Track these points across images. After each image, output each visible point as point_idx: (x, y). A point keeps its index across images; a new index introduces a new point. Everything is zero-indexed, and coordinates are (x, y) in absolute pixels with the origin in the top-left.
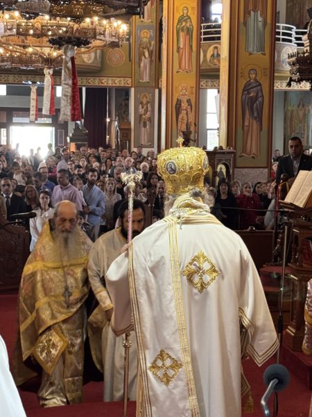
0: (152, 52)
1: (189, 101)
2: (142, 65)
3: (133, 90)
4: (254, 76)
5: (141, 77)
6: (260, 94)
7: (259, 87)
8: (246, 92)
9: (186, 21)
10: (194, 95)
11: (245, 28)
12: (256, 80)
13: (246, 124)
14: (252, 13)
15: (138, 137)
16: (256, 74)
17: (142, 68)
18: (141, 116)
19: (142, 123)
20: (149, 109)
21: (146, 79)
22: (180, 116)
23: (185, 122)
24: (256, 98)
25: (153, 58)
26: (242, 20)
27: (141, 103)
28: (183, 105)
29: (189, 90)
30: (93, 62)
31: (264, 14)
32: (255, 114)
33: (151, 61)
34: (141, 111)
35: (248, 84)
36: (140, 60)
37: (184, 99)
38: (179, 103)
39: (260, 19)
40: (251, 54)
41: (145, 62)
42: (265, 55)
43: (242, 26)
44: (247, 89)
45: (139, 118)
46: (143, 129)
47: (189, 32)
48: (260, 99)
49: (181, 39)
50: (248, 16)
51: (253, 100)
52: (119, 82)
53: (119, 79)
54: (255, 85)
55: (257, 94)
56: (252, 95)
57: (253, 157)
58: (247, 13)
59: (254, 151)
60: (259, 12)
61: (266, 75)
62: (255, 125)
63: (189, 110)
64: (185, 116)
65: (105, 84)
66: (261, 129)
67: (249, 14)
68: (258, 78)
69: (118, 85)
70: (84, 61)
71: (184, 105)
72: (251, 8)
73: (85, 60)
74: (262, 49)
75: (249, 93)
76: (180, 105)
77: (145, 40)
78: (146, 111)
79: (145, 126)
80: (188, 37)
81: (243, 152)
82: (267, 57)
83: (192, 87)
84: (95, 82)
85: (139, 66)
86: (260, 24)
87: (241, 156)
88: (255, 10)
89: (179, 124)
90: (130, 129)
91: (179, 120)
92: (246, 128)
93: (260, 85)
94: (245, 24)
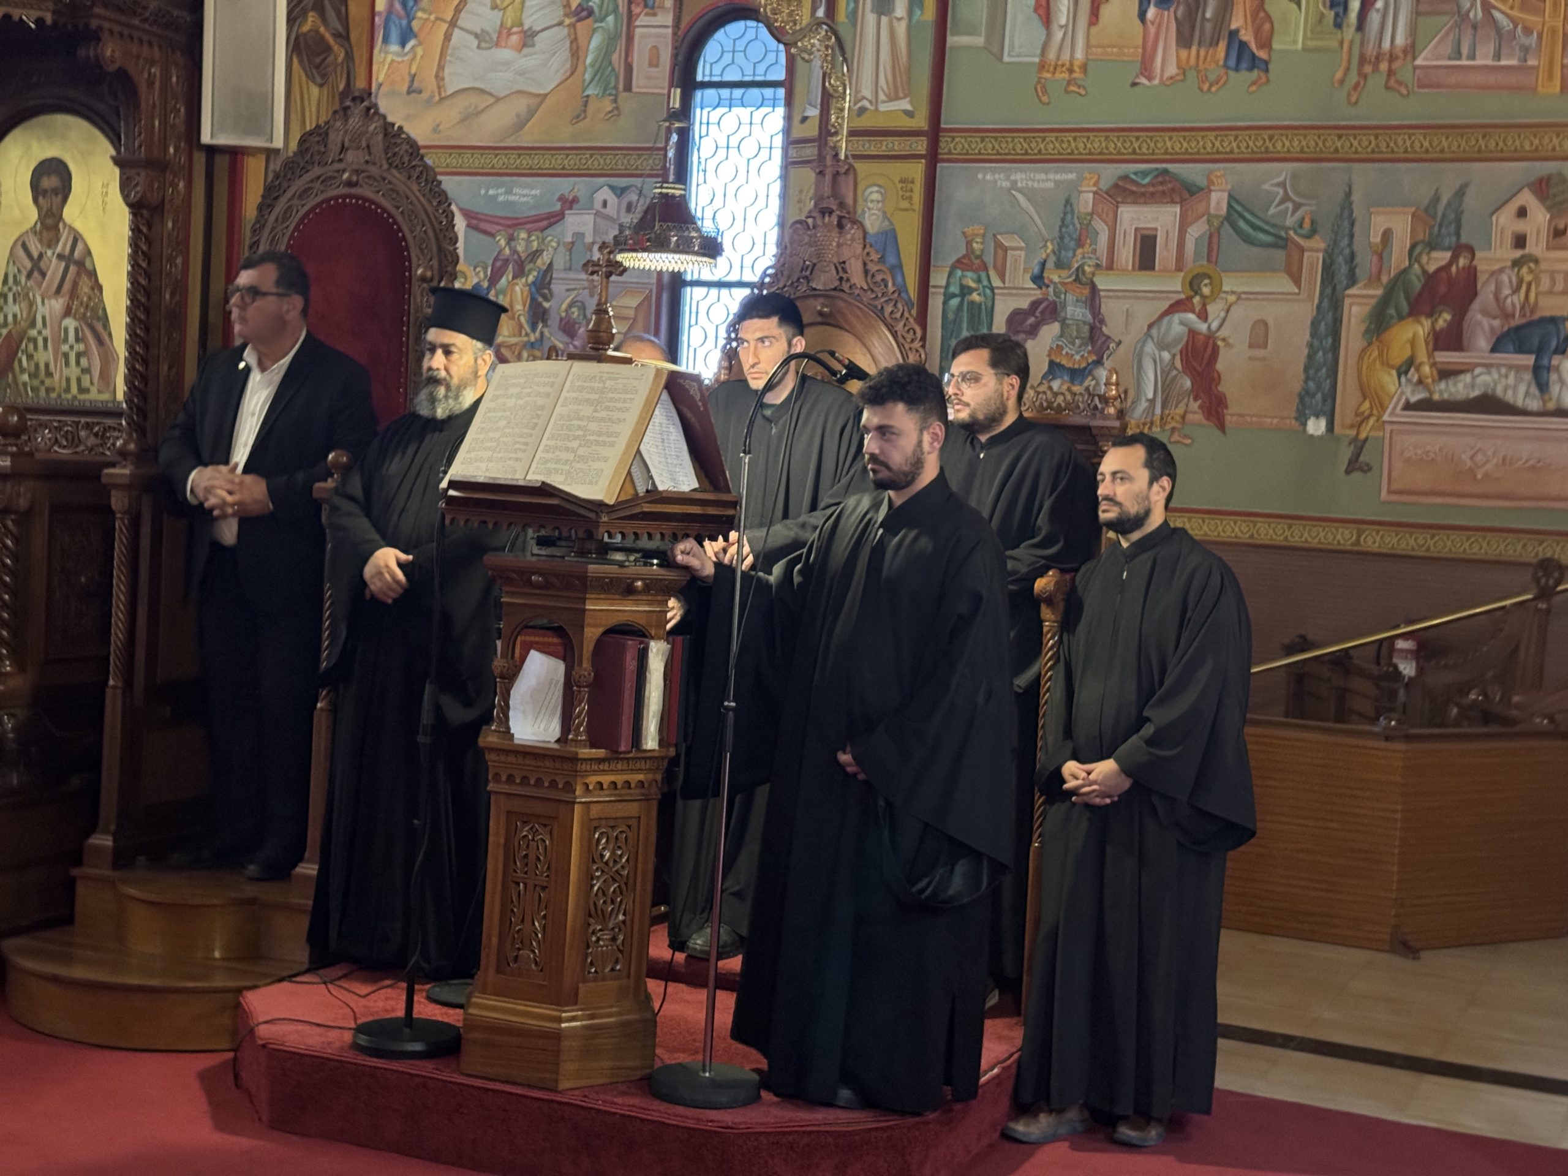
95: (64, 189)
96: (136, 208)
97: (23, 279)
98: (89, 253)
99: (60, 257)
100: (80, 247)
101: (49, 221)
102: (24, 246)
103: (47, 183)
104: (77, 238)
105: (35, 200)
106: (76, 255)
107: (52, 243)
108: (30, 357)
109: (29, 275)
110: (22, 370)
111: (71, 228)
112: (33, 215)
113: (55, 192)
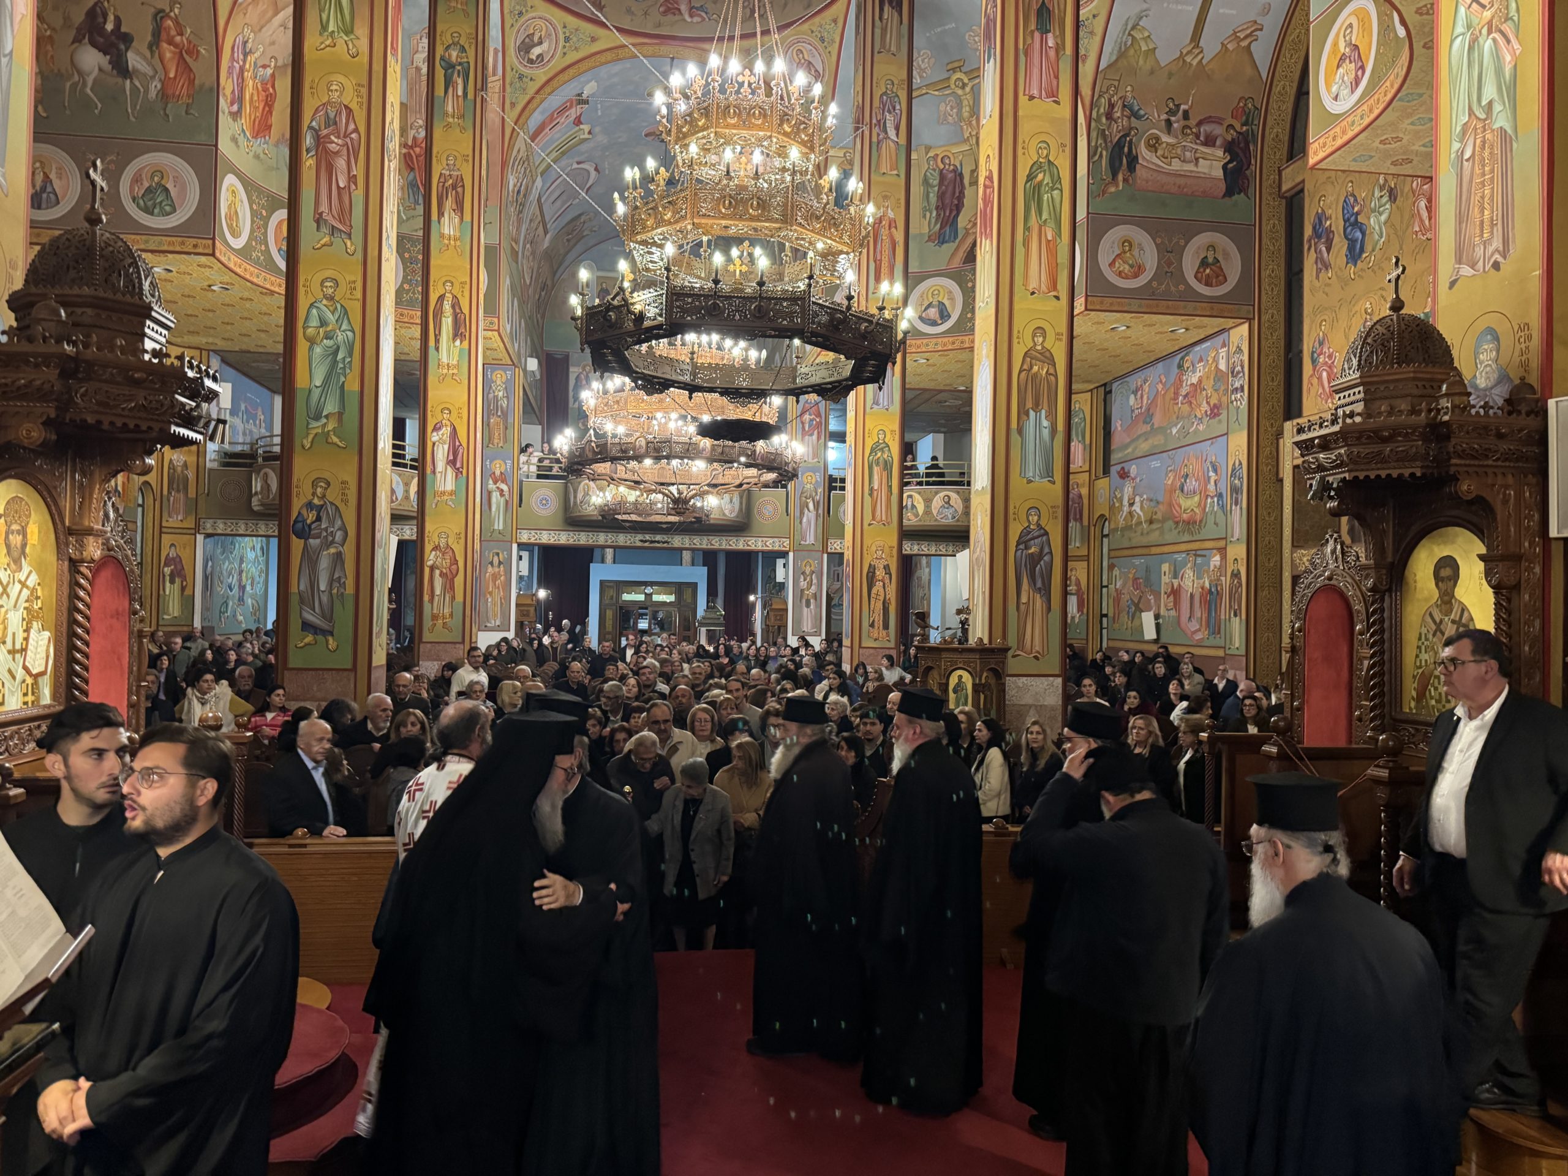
0: (818, 502)
1: (887, 568)
2: (805, 520)
3: (791, 554)
4: (1036, 518)
5: (803, 538)
6: (1046, 550)
7: (1044, 538)
8: (1022, 547)
9: (882, 450)
10: (895, 559)
11: (1019, 439)
12: (1038, 525)
13: (1024, 599)
14: (1032, 413)
15: (797, 622)
16: (1039, 517)
17: (804, 524)
18: (802, 591)
19: (804, 601)
20: (815, 581)
21: (810, 539)
22: (874, 591)
23: (882, 598)
24: (1040, 555)
25: (821, 511)
26: (1014, 425)
27: (803, 573)
28: (878, 573)
29: (887, 550)
30: (737, 516)
31: (1052, 416)
32: (1039, 584)
33: (817, 516)
34: (803, 584)
35: (1026, 532)
36: (802, 513)
37: (880, 565)
38: (872, 570)
39: (1045, 423)
40: (1029, 482)
41: (810, 515)
42: (1054, 483)
43: (1015, 437)
44: (1024, 541)
45: (800, 594)
46: (805, 609)
47: (887, 466)
48: (1046, 558)
49: (876, 477)
50: (1025, 418)
51: (1035, 560)
52: (771, 544)
53: (771, 541)
54: (1036, 534)
55: (1042, 549)
56: (1032, 550)
57: (1036, 658)
58: (1023, 413)
59: (1037, 647)
60: (1043, 412)
61: (1056, 518)
62: (1039, 602)
63: (887, 581)
64: (882, 590)
65: (753, 547)
66: (1049, 609)
67: (1027, 414)
68: (1043, 523)
69: (771, 548)
70: (724, 514)
71: (880, 573)
72: (1029, 404)
73: (727, 512)
74: (1049, 473)
75: (1027, 548)
76: (874, 573)
77: (808, 486)
78: (810, 584)
79: (808, 605)
80: (885, 474)
81: (1018, 649)
82: (1059, 486)
83: (891, 547)
84: (739, 544)
85: (801, 523)
86: (1046, 433)
87: (1014, 656)
88: (1037, 407)
89: (872, 602)
90: (787, 610)
91: (873, 595)
92: (1022, 607)
93: (1046, 533)
94: (1020, 431)
95: (1455, 577)
96: (1497, 589)
97: (1430, 636)
98: (1472, 619)
99: (1453, 622)
100: (1466, 614)
101: (1446, 598)
102: (1431, 615)
103: (1446, 572)
104: (1464, 609)
105: (1437, 585)
106: (1464, 621)
107: (1448, 613)
108: (1436, 689)
109: (1434, 635)
110: (1432, 698)
111: (1460, 602)
112: (1436, 594)
113: (1449, 578)
